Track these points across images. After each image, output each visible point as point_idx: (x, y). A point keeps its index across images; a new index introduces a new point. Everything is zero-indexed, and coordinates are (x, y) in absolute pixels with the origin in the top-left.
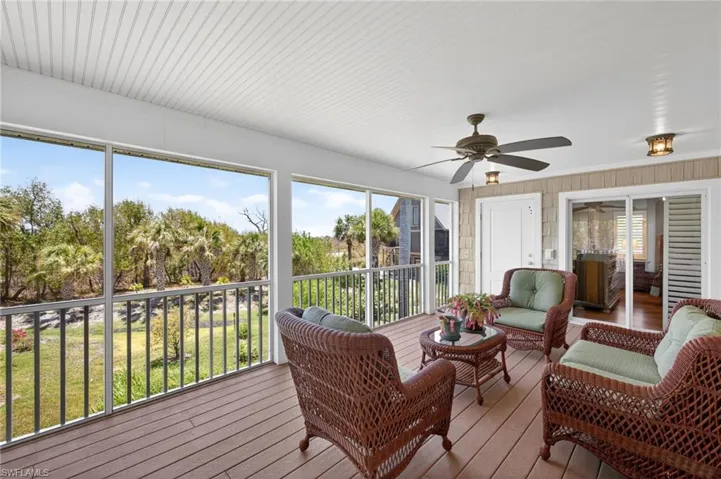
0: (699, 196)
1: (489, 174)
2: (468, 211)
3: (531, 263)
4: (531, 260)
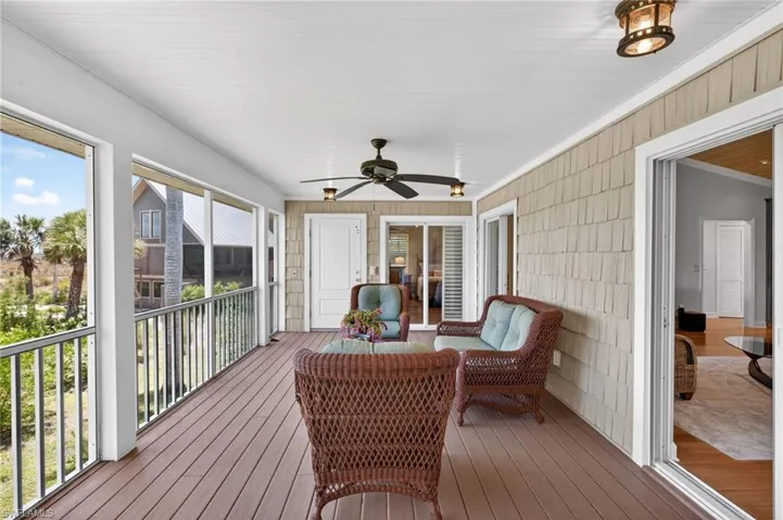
0: (461, 227)
1: (327, 190)
2: (296, 226)
3: (358, 280)
4: (358, 277)
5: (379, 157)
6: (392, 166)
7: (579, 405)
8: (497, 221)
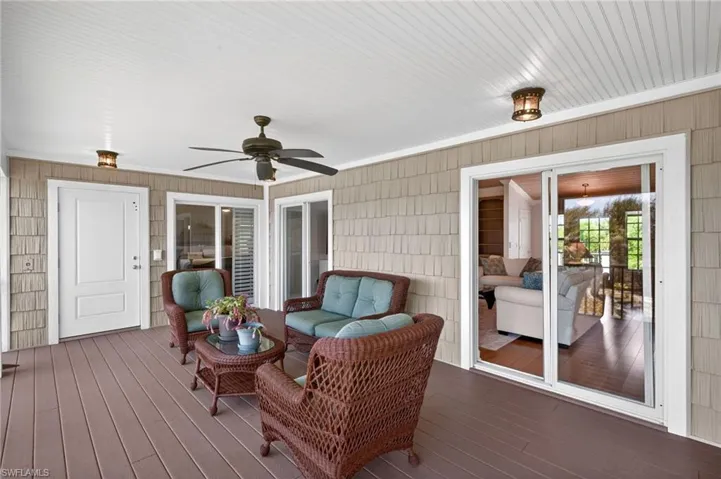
0: (253, 210)
1: (103, 154)
2: (32, 196)
3: (136, 267)
4: (137, 263)
5: (262, 135)
8: (301, 207)
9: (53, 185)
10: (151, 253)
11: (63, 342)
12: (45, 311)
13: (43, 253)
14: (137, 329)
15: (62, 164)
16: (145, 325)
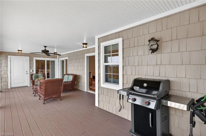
0: (55, 61)
1: (19, 51)
2: (5, 59)
3: (27, 73)
4: (27, 72)
5: (45, 49)
6: (48, 51)
7: (79, 88)
8: (64, 60)
9: (9, 56)
10: (30, 70)
11: (11, 88)
12: (8, 82)
13: (7, 70)
14: (27, 86)
15: (11, 52)
16: (29, 86)
